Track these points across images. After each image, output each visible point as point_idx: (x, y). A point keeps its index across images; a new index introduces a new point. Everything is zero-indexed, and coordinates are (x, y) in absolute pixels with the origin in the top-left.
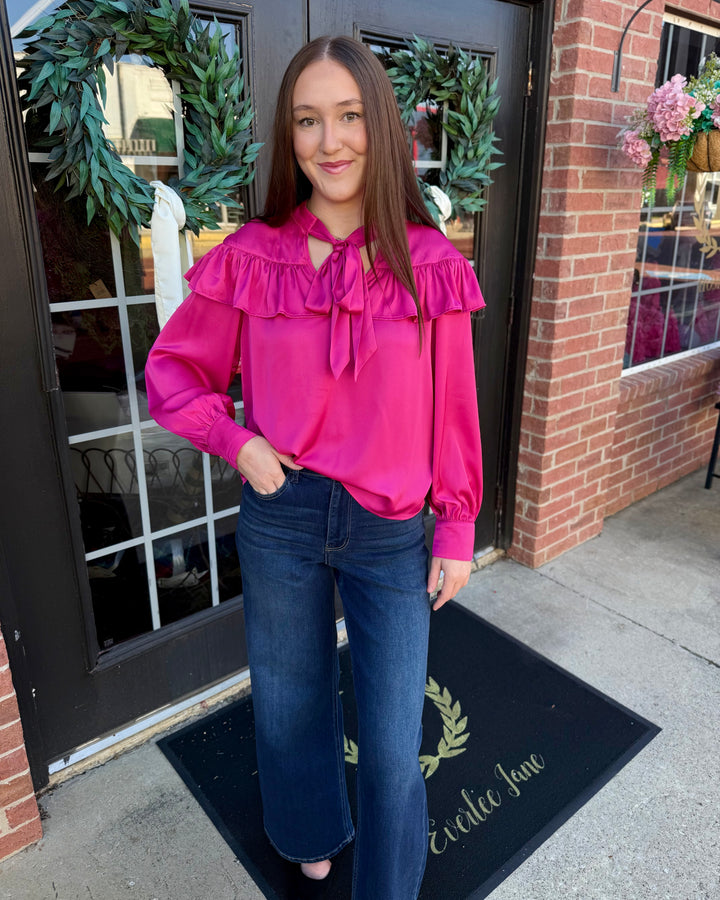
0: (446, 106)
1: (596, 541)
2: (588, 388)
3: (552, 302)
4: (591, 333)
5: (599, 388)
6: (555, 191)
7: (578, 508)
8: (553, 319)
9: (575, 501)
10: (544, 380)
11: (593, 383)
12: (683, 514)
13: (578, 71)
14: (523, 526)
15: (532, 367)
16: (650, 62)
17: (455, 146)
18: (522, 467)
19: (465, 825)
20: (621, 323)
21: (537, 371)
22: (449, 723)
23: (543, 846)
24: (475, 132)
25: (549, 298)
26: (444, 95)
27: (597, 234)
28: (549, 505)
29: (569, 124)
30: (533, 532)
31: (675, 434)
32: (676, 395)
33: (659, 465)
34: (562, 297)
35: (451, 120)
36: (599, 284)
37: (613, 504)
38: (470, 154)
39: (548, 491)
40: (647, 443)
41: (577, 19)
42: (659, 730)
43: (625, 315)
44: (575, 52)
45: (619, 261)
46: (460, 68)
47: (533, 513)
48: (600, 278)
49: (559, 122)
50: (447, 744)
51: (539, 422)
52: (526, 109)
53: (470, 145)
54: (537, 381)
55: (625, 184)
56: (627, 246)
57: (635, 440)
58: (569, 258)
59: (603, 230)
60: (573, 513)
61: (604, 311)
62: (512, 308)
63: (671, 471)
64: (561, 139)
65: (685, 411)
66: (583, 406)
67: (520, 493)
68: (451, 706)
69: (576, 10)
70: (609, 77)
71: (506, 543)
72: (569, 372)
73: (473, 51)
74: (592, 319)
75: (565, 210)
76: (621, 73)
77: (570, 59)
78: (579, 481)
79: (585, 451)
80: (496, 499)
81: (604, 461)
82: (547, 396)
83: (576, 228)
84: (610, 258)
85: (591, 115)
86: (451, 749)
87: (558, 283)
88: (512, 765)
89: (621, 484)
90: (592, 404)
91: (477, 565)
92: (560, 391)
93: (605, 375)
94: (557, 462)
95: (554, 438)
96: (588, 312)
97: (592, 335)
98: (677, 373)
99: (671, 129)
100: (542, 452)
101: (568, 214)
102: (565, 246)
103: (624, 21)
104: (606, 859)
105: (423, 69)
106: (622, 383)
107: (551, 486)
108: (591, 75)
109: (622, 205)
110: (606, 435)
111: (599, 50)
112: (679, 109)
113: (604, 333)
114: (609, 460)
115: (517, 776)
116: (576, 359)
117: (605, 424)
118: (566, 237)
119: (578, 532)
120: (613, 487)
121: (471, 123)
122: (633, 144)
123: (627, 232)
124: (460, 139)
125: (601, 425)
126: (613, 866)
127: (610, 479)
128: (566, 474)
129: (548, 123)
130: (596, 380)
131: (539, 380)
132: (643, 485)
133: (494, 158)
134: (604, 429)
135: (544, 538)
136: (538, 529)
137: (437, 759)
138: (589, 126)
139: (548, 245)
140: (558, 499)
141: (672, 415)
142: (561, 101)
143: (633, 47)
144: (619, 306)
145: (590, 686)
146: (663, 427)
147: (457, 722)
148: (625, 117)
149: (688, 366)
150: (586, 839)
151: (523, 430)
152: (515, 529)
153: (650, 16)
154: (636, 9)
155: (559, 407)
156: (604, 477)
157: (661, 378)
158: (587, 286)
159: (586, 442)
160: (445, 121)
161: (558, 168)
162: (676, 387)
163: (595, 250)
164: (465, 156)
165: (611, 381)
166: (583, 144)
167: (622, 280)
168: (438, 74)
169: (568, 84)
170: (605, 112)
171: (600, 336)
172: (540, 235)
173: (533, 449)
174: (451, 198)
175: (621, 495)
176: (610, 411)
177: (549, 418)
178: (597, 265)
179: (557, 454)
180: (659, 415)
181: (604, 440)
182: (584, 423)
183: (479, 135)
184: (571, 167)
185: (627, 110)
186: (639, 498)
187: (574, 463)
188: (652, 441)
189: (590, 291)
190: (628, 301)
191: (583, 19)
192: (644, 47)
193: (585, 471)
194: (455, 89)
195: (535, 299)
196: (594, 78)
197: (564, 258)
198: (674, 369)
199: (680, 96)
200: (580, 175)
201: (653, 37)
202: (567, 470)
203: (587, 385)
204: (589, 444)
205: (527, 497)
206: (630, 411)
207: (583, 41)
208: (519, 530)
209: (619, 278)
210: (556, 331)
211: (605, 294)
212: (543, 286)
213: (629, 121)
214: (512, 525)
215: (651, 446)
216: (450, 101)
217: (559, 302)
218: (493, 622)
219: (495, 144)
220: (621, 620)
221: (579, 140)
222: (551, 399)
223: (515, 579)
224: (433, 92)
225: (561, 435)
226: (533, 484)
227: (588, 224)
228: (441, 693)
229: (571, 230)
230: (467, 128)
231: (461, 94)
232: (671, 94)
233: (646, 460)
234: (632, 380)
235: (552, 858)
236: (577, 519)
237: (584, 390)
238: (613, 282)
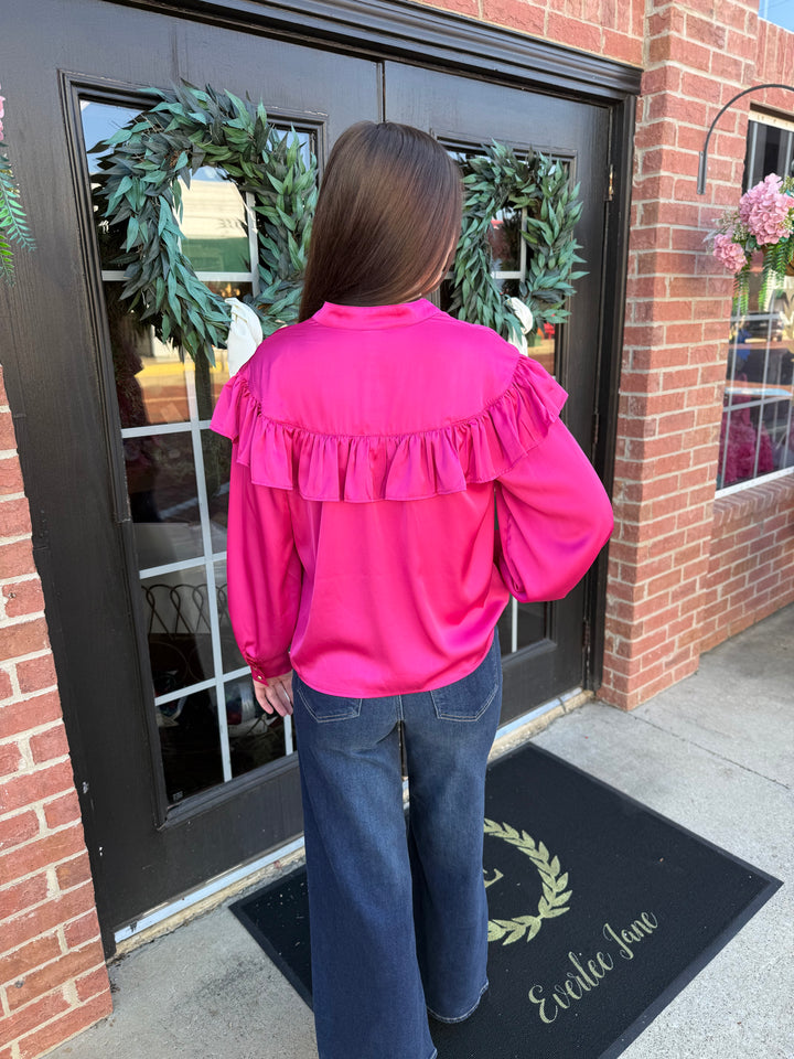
0: (524, 214)
1: (691, 680)
2: (681, 511)
3: (640, 418)
4: (682, 451)
5: (692, 511)
6: (641, 300)
7: (673, 643)
8: (642, 437)
9: (670, 636)
10: (634, 503)
11: (685, 506)
12: (785, 649)
13: (663, 173)
14: (614, 664)
15: (620, 489)
16: (736, 162)
17: (535, 255)
18: (611, 599)
19: (576, 990)
20: (713, 441)
21: (626, 493)
22: (548, 880)
23: (663, 1013)
24: (556, 241)
25: (638, 415)
26: (523, 201)
27: (685, 345)
28: (643, 640)
29: (655, 229)
30: (625, 670)
31: (772, 561)
32: (771, 518)
33: (755, 595)
34: (652, 413)
35: (531, 228)
36: (689, 398)
37: (709, 638)
38: (552, 263)
39: (641, 625)
40: (743, 571)
41: (661, 120)
42: (781, 883)
43: (717, 432)
44: (659, 153)
45: (710, 374)
46: (541, 173)
47: (625, 650)
48: (690, 392)
49: (644, 227)
50: (548, 903)
51: (630, 549)
52: (607, 214)
53: (551, 254)
54: (626, 505)
55: (714, 291)
56: (718, 357)
57: (730, 569)
58: (658, 372)
59: (692, 341)
60: (667, 649)
61: (695, 428)
62: (597, 426)
63: (768, 602)
64: (646, 245)
65: (781, 536)
66: (676, 531)
67: (609, 628)
68: (550, 862)
69: (659, 110)
70: (695, 179)
71: (596, 684)
72: (660, 495)
73: (553, 155)
74: (683, 436)
75: (652, 320)
76: (707, 174)
77: (652, 162)
78: (673, 614)
79: (679, 581)
80: (584, 634)
81: (699, 591)
82: (638, 520)
83: (665, 339)
84: (700, 371)
85: (677, 219)
86: (553, 908)
87: (646, 398)
88: (622, 925)
89: (717, 617)
90: (685, 529)
91: (564, 709)
92: (651, 515)
93: (698, 497)
94: (650, 593)
95: (646, 566)
96: (679, 429)
97: (683, 454)
98: (772, 494)
99: (769, 232)
100: (633, 582)
101: (655, 324)
102: (653, 358)
103: (708, 120)
104: (736, 1026)
105: (503, 175)
106: (716, 506)
107: (644, 619)
108: (676, 177)
109: (711, 314)
110: (700, 562)
111: (683, 150)
112: (777, 210)
113: (695, 451)
114: (705, 590)
115: (629, 937)
116: (668, 479)
117: (699, 551)
118: (654, 348)
119: (673, 671)
120: (708, 620)
121: (552, 230)
122: (726, 248)
123: (717, 342)
124: (540, 248)
125: (695, 552)
126: (743, 1033)
127: (706, 611)
128: (660, 606)
129: (631, 229)
130: (688, 502)
131: (629, 503)
132: (739, 618)
133: (576, 267)
134: (698, 556)
135: (638, 677)
136: (631, 667)
137: (538, 919)
138: (676, 231)
139: (634, 358)
140: (651, 633)
141: (769, 540)
142: (644, 205)
143: (719, 147)
144: (710, 422)
145: (700, 837)
146: (758, 553)
147: (557, 878)
148: (713, 220)
149: (783, 487)
150: (711, 1005)
151: (611, 558)
152: (605, 667)
153: (735, 114)
154: (722, 107)
155: (650, 532)
156: (699, 609)
157: (756, 499)
158: (677, 401)
159: (680, 570)
160: (523, 229)
161: (643, 276)
162: (771, 510)
163: (684, 362)
164: (546, 265)
165: (704, 504)
166: (670, 250)
167: (712, 394)
168: (518, 179)
169: (653, 186)
170: (691, 216)
171: (692, 455)
172: (625, 348)
173: (623, 578)
174: (532, 310)
175: (717, 629)
176: (704, 536)
177: (640, 545)
178: (686, 378)
179: (650, 584)
180: (753, 540)
181: (699, 567)
182: (678, 550)
183: (561, 243)
184: (658, 275)
185: (714, 213)
186: (736, 632)
187: (668, 593)
188: (747, 569)
189: (680, 406)
190: (720, 416)
191: (667, 119)
192: (730, 147)
193: (680, 603)
194: (535, 195)
195: (621, 416)
196: (679, 181)
197: (652, 371)
198: (770, 490)
199: (778, 196)
200: (667, 283)
201: (739, 136)
202: (661, 601)
203: (679, 508)
204: (682, 573)
205: (618, 632)
206: (724, 537)
207: (667, 142)
208: (609, 669)
209: (710, 392)
210: (646, 449)
211: (695, 409)
212: (630, 401)
213: (717, 224)
214: (601, 663)
215: (747, 574)
216: (529, 209)
217: (648, 418)
218: (586, 770)
219: (577, 252)
220: (728, 765)
221: (666, 246)
222: (642, 524)
223: (607, 723)
224: (512, 198)
225: (653, 562)
226: (624, 617)
227: (677, 334)
228: (537, 848)
229: (660, 341)
230: (548, 236)
231: (541, 201)
232: (767, 195)
233: (742, 590)
234: (725, 502)
235: (675, 1026)
236: (671, 656)
237: (676, 513)
238: (704, 396)
